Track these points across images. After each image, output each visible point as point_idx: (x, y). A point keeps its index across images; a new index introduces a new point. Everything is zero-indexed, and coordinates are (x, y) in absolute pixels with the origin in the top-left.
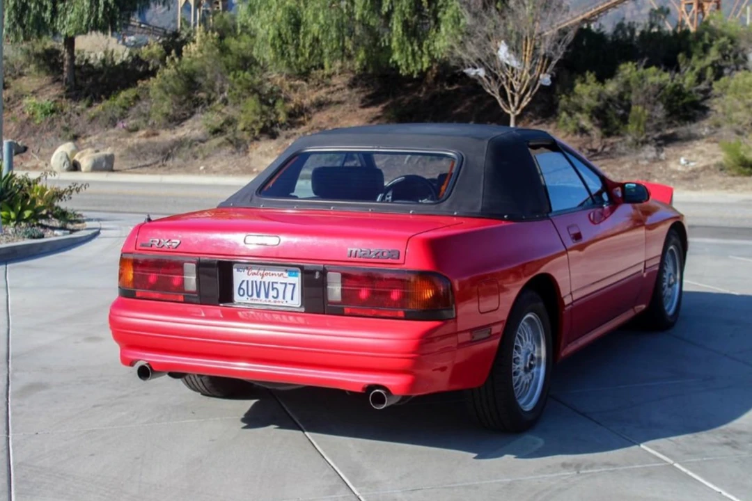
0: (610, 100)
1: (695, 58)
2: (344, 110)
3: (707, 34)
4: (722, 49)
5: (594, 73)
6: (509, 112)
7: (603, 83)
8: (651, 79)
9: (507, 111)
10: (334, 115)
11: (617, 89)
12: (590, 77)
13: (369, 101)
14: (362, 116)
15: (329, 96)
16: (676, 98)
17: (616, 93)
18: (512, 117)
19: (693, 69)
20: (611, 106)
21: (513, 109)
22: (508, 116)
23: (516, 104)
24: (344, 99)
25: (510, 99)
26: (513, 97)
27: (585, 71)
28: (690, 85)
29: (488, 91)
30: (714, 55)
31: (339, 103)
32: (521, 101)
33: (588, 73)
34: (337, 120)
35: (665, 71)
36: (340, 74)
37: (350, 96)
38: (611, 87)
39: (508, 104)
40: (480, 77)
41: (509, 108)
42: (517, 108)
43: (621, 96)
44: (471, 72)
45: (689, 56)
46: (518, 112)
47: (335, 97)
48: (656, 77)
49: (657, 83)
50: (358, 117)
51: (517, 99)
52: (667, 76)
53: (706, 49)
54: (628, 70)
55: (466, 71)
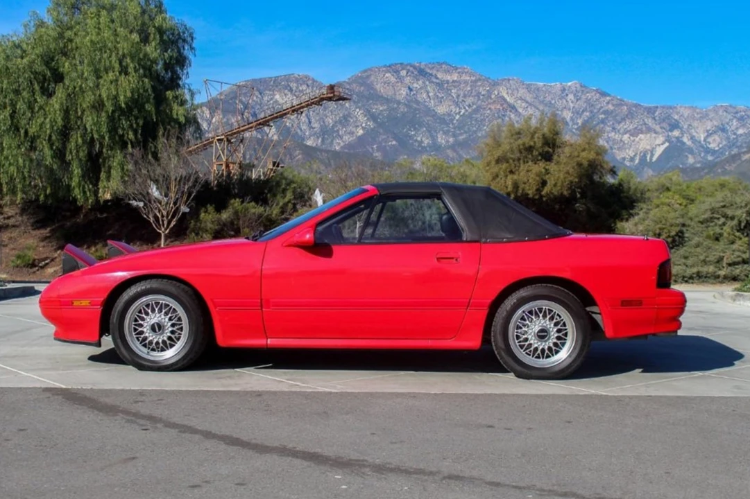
0: (224, 225)
1: (278, 197)
2: (20, 232)
3: (284, 182)
4: (294, 192)
5: (214, 205)
6: (161, 232)
7: (220, 213)
8: (253, 210)
9: (158, 231)
10: (12, 235)
11: (229, 217)
12: (210, 208)
13: (38, 225)
14: (36, 235)
15: (6, 221)
16: (268, 223)
17: (229, 220)
18: (163, 235)
19: (277, 204)
20: (226, 229)
21: (163, 229)
22: (160, 234)
23: (165, 226)
24: (17, 223)
25: (161, 223)
26: (163, 221)
27: (207, 204)
28: (276, 214)
29: (145, 216)
30: (289, 195)
31: (14, 226)
32: (169, 223)
33: (209, 206)
34: (15, 239)
35: (261, 205)
36: (10, 205)
37: (22, 221)
38: (225, 215)
39: (160, 225)
40: (140, 208)
41: (160, 229)
42: (166, 229)
43: (232, 223)
44: (134, 203)
45: (275, 195)
46: (167, 232)
47: (11, 222)
48: (255, 209)
49: (257, 213)
50: (32, 237)
51: (166, 223)
52: (262, 209)
53: (284, 191)
54: (236, 203)
55: (131, 202)
